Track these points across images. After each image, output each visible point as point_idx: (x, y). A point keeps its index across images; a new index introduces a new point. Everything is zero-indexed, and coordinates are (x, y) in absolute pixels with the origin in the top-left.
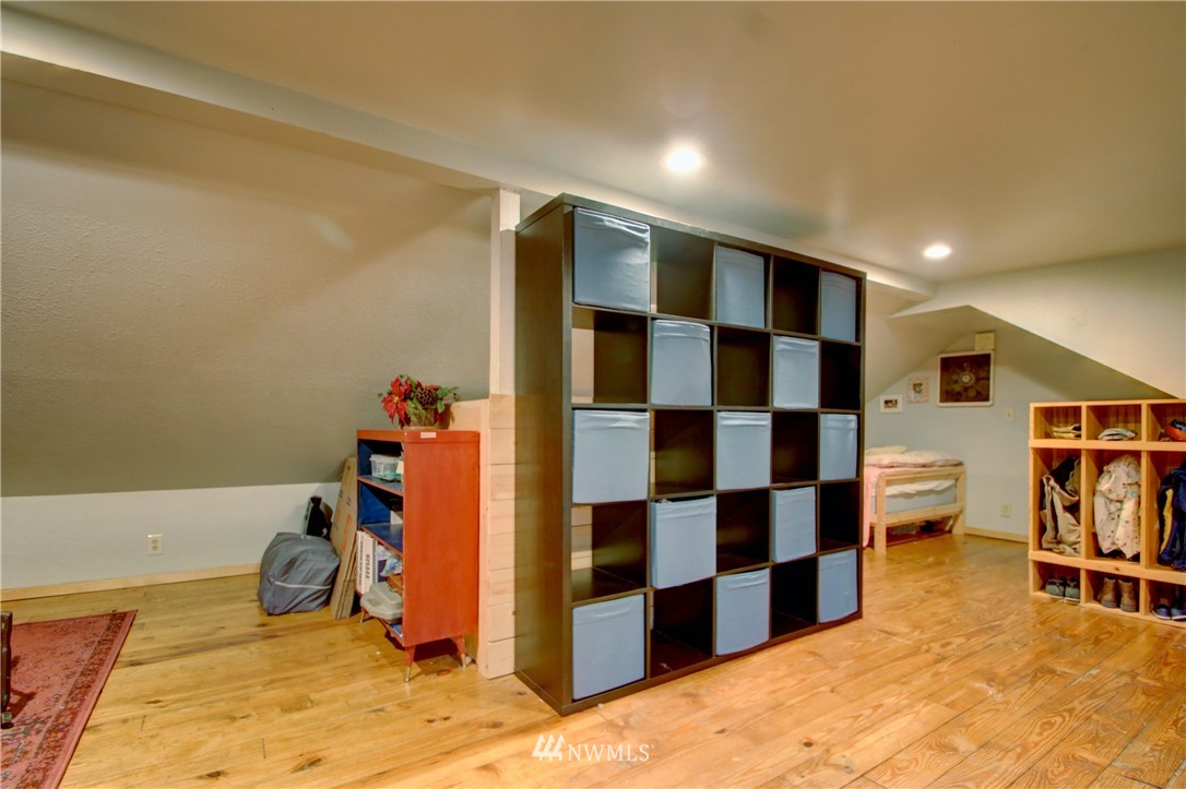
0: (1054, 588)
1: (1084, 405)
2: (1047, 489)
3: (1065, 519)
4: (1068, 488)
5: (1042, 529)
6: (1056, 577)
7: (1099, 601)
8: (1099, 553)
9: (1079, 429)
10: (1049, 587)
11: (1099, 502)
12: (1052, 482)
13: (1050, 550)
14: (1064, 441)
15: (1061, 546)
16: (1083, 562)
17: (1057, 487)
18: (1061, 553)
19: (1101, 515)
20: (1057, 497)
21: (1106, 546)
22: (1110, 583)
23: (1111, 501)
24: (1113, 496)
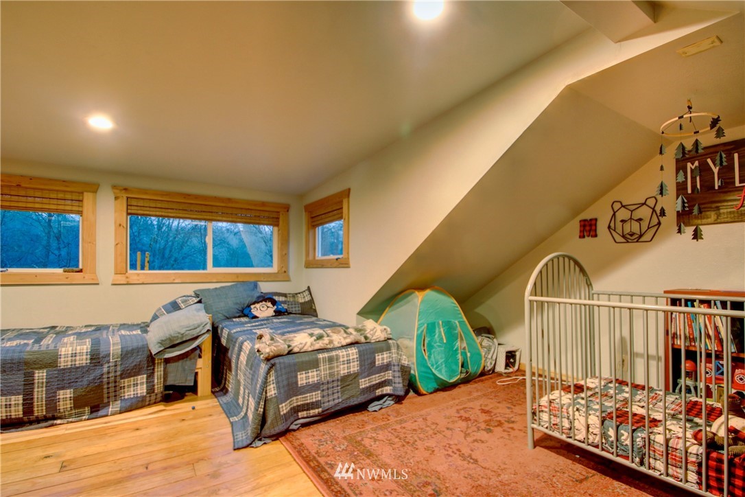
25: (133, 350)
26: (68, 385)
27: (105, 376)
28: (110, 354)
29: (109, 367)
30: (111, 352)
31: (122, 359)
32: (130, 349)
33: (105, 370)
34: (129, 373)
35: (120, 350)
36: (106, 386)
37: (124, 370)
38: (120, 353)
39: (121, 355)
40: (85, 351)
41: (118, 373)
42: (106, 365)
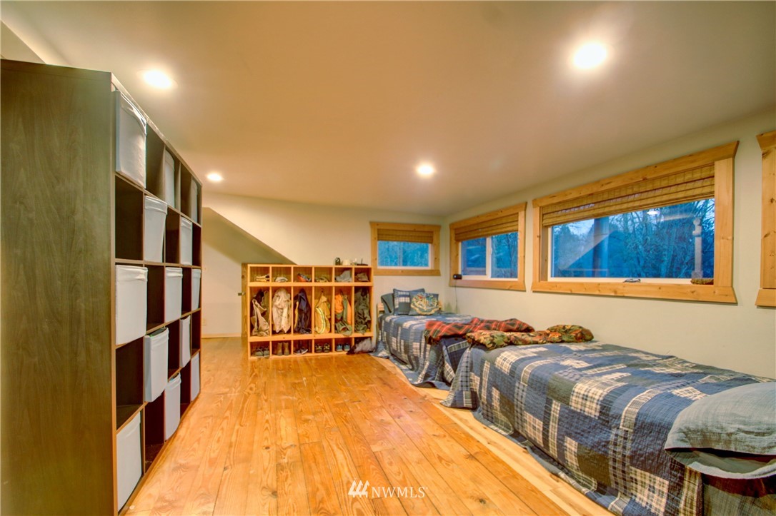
0: (260, 353)
1: (271, 266)
2: (254, 306)
3: (262, 319)
4: (263, 305)
5: (252, 327)
6: (260, 347)
7: (276, 354)
8: (274, 333)
9: (268, 277)
10: (257, 353)
11: (275, 310)
12: (256, 303)
13: (256, 335)
14: (261, 283)
15: (261, 332)
16: (270, 338)
17: (259, 305)
18: (262, 336)
19: (275, 315)
20: (258, 311)
21: (277, 329)
22: (280, 345)
23: (279, 308)
24: (280, 307)
25: (652, 424)
26: (573, 434)
27: (611, 447)
28: (621, 415)
29: (617, 435)
30: (624, 414)
31: (635, 432)
32: (649, 420)
33: (612, 437)
34: (642, 461)
35: (634, 417)
36: (611, 463)
37: (635, 452)
38: (634, 420)
39: (635, 424)
40: (597, 397)
41: (628, 453)
42: (614, 431)
